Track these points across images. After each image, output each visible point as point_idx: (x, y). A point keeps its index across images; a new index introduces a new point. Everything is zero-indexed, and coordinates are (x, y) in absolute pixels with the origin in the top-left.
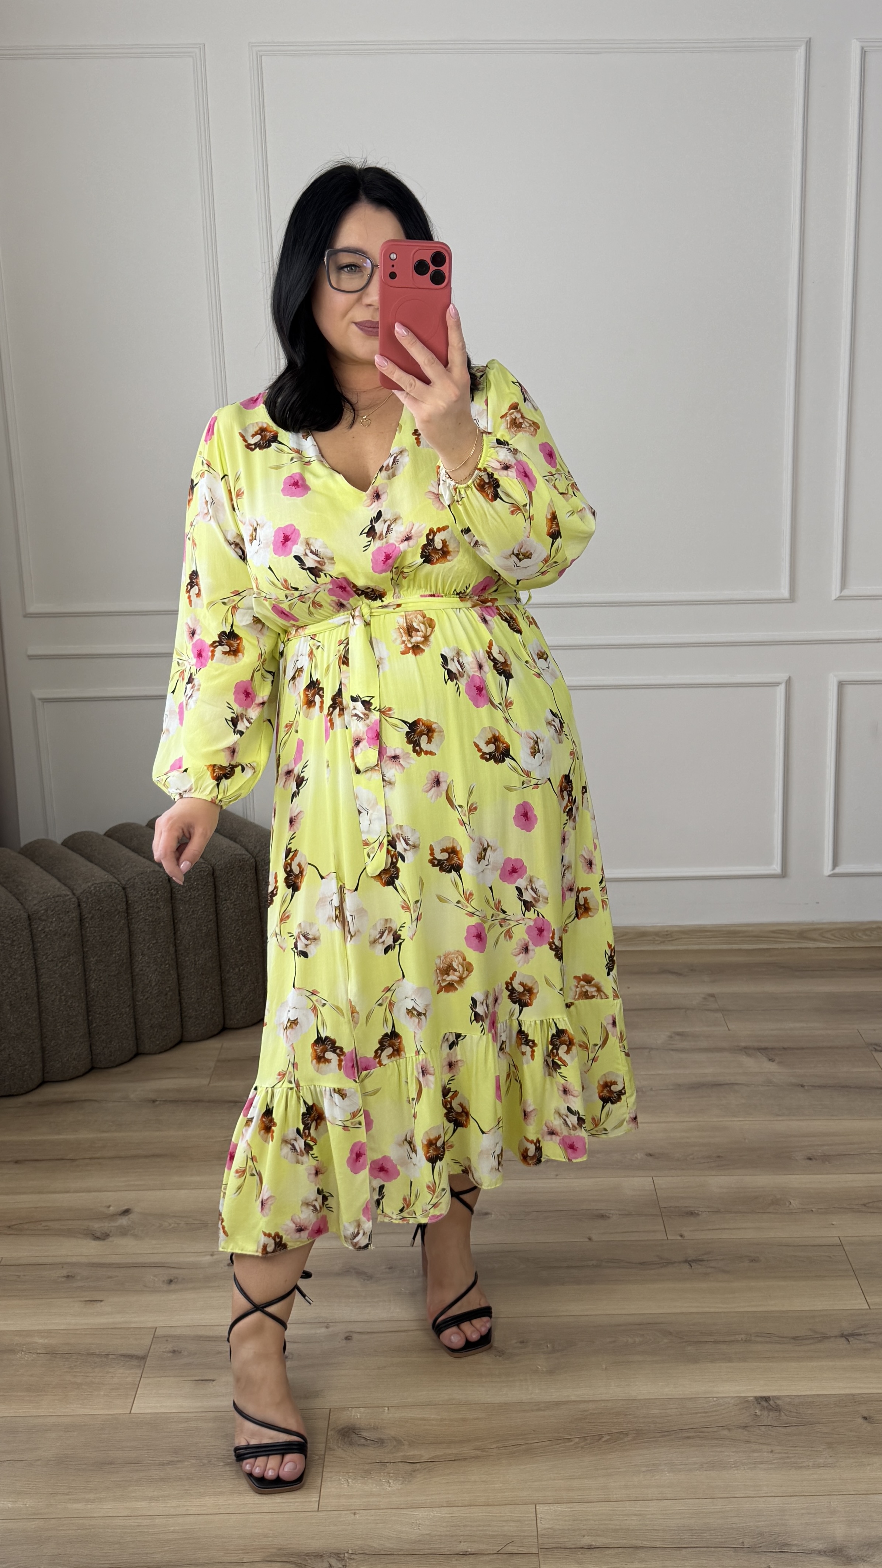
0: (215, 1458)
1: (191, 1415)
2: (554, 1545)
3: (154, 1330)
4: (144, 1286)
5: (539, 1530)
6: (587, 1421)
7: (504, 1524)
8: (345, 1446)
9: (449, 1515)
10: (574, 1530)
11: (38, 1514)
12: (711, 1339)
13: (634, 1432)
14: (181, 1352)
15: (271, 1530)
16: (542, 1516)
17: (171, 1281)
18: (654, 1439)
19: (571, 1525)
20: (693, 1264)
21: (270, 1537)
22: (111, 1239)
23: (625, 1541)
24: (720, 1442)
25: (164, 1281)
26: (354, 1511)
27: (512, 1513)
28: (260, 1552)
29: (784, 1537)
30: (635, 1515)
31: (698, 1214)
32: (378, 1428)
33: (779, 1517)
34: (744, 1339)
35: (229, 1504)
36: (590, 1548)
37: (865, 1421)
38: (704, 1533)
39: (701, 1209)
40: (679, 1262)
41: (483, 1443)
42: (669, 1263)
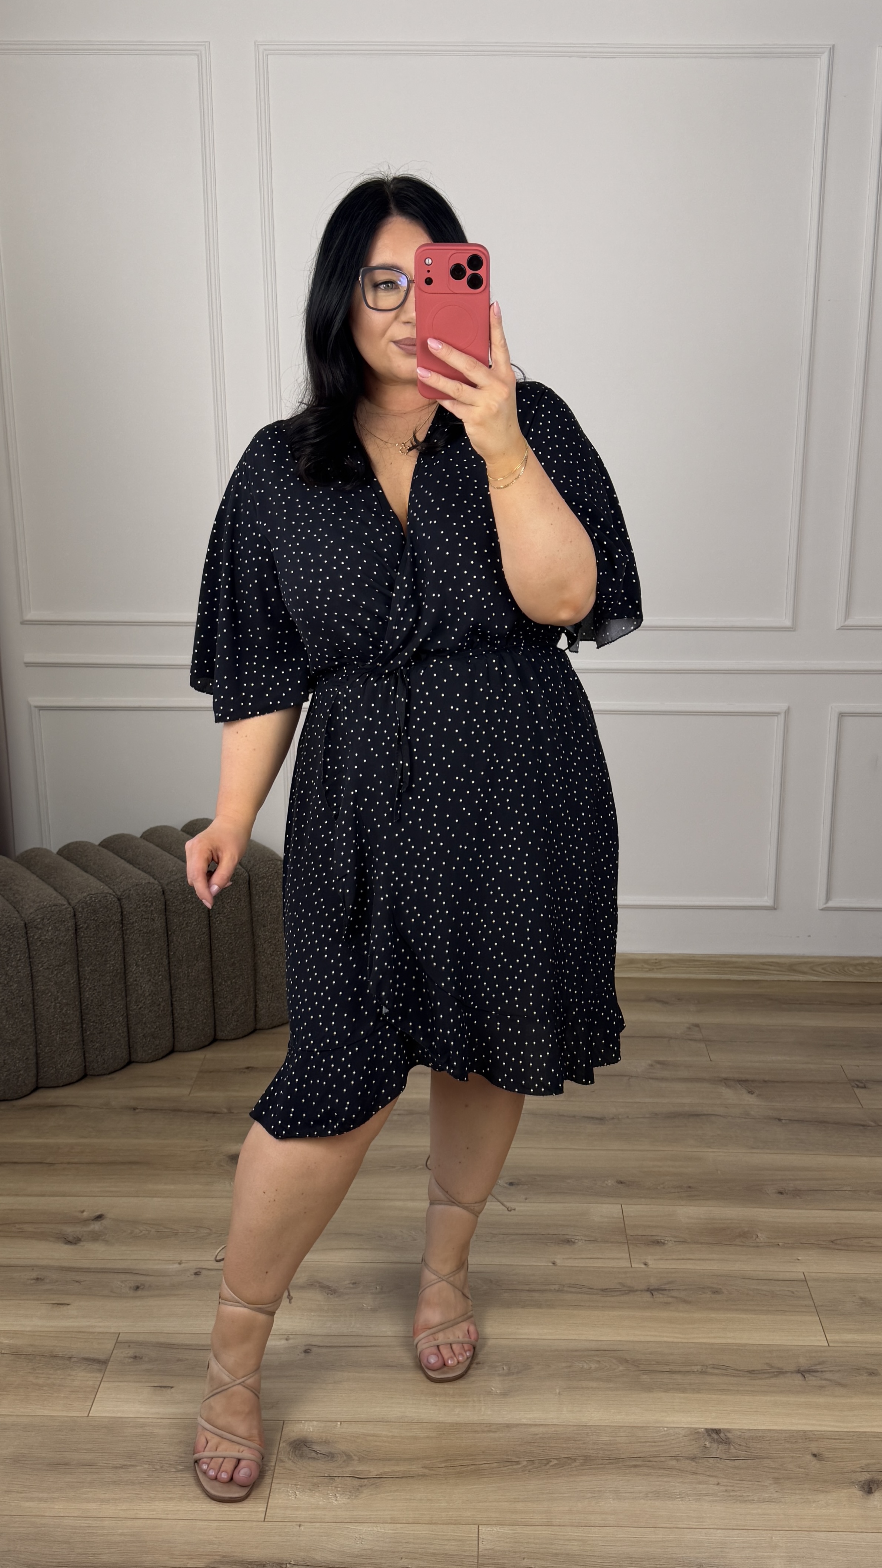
0: (167, 1464)
1: (147, 1420)
3: (117, 1335)
4: (112, 1292)
5: (480, 1550)
6: (536, 1444)
7: (446, 1543)
8: (296, 1458)
9: (392, 1532)
10: (514, 1552)
12: (667, 1368)
13: (583, 1458)
14: (142, 1358)
15: (216, 1538)
16: (485, 1537)
17: (137, 1288)
18: (602, 1466)
19: (512, 1547)
20: (655, 1293)
21: (215, 1544)
22: (82, 1244)
24: (668, 1472)
25: (130, 1288)
26: (299, 1523)
27: (455, 1533)
28: (204, 1559)
30: (576, 1540)
31: (664, 1244)
32: (329, 1442)
33: (720, 1549)
34: (700, 1370)
35: (178, 1510)
37: (814, 1457)
38: (642, 1561)
39: (667, 1239)
40: (641, 1291)
41: (432, 1461)
42: (631, 1291)
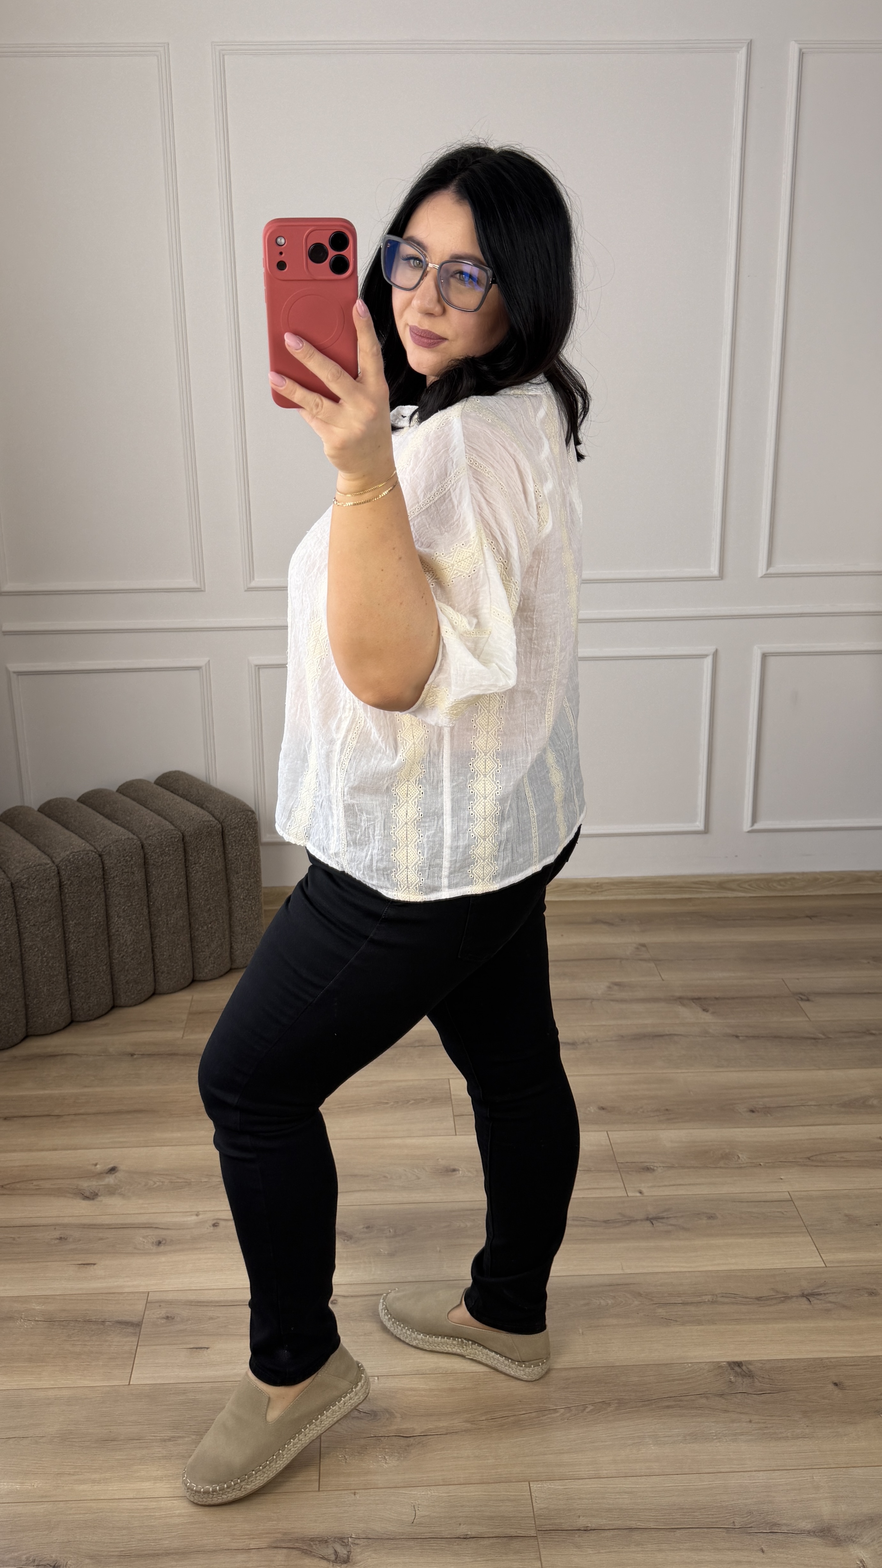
1: (188, 1386)
2: (551, 1526)
3: (147, 1295)
4: (135, 1248)
5: (535, 1510)
6: (570, 1390)
7: (500, 1504)
9: (446, 1495)
10: (569, 1510)
11: (46, 1496)
12: (679, 1300)
13: (616, 1401)
14: (173, 1318)
15: (274, 1513)
16: (537, 1495)
17: (159, 1243)
18: (636, 1409)
19: (565, 1504)
20: (654, 1222)
21: (274, 1520)
22: (99, 1199)
23: (619, 1522)
24: (700, 1411)
25: (153, 1243)
26: (353, 1491)
27: (507, 1492)
28: (266, 1538)
29: (772, 1516)
30: (625, 1492)
31: (654, 1170)
33: (765, 1494)
34: (711, 1300)
36: (586, 1530)
37: (836, 1387)
38: (694, 1512)
39: (656, 1164)
40: (641, 1220)
41: (473, 1415)
42: (632, 1221)
